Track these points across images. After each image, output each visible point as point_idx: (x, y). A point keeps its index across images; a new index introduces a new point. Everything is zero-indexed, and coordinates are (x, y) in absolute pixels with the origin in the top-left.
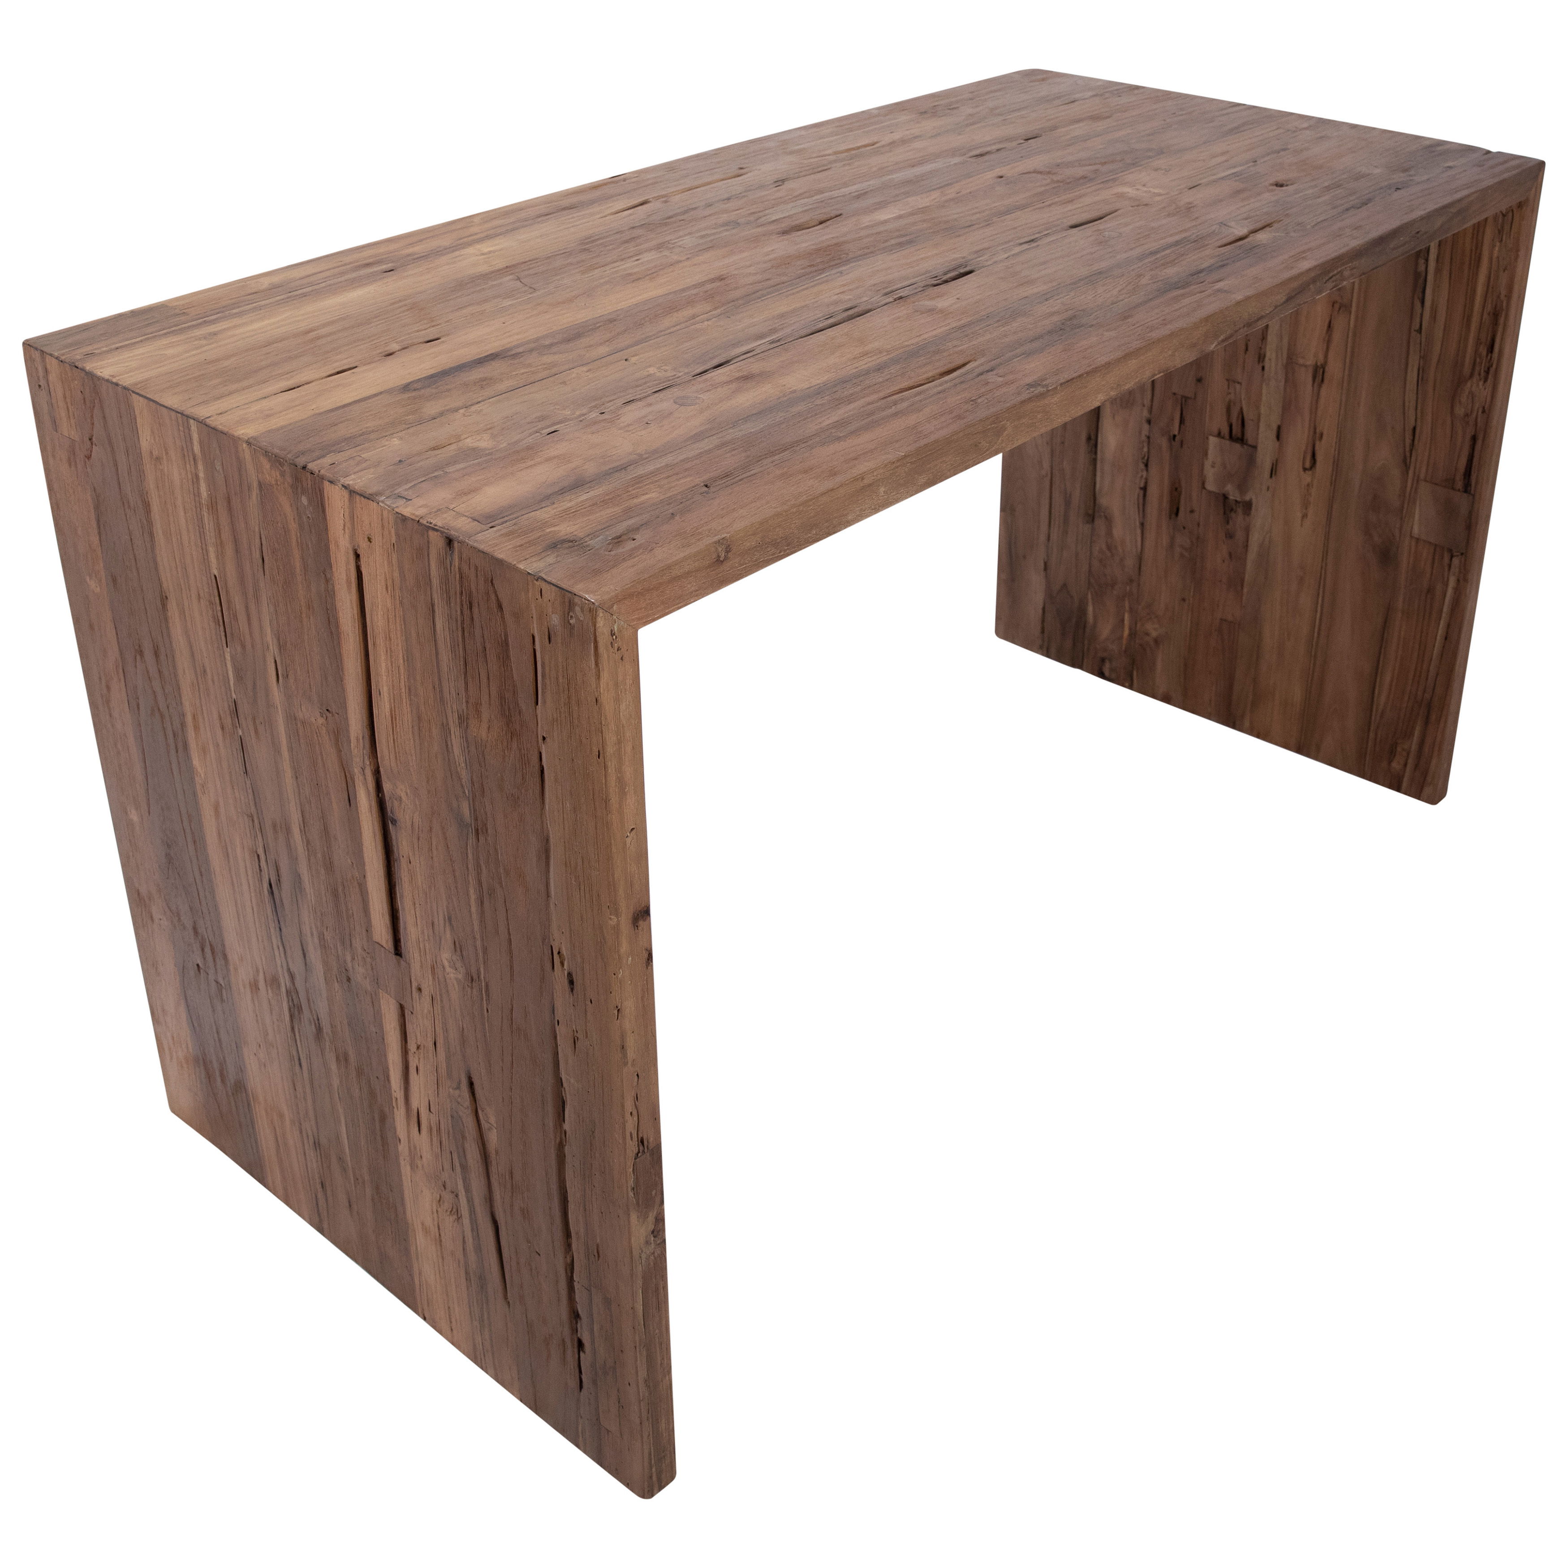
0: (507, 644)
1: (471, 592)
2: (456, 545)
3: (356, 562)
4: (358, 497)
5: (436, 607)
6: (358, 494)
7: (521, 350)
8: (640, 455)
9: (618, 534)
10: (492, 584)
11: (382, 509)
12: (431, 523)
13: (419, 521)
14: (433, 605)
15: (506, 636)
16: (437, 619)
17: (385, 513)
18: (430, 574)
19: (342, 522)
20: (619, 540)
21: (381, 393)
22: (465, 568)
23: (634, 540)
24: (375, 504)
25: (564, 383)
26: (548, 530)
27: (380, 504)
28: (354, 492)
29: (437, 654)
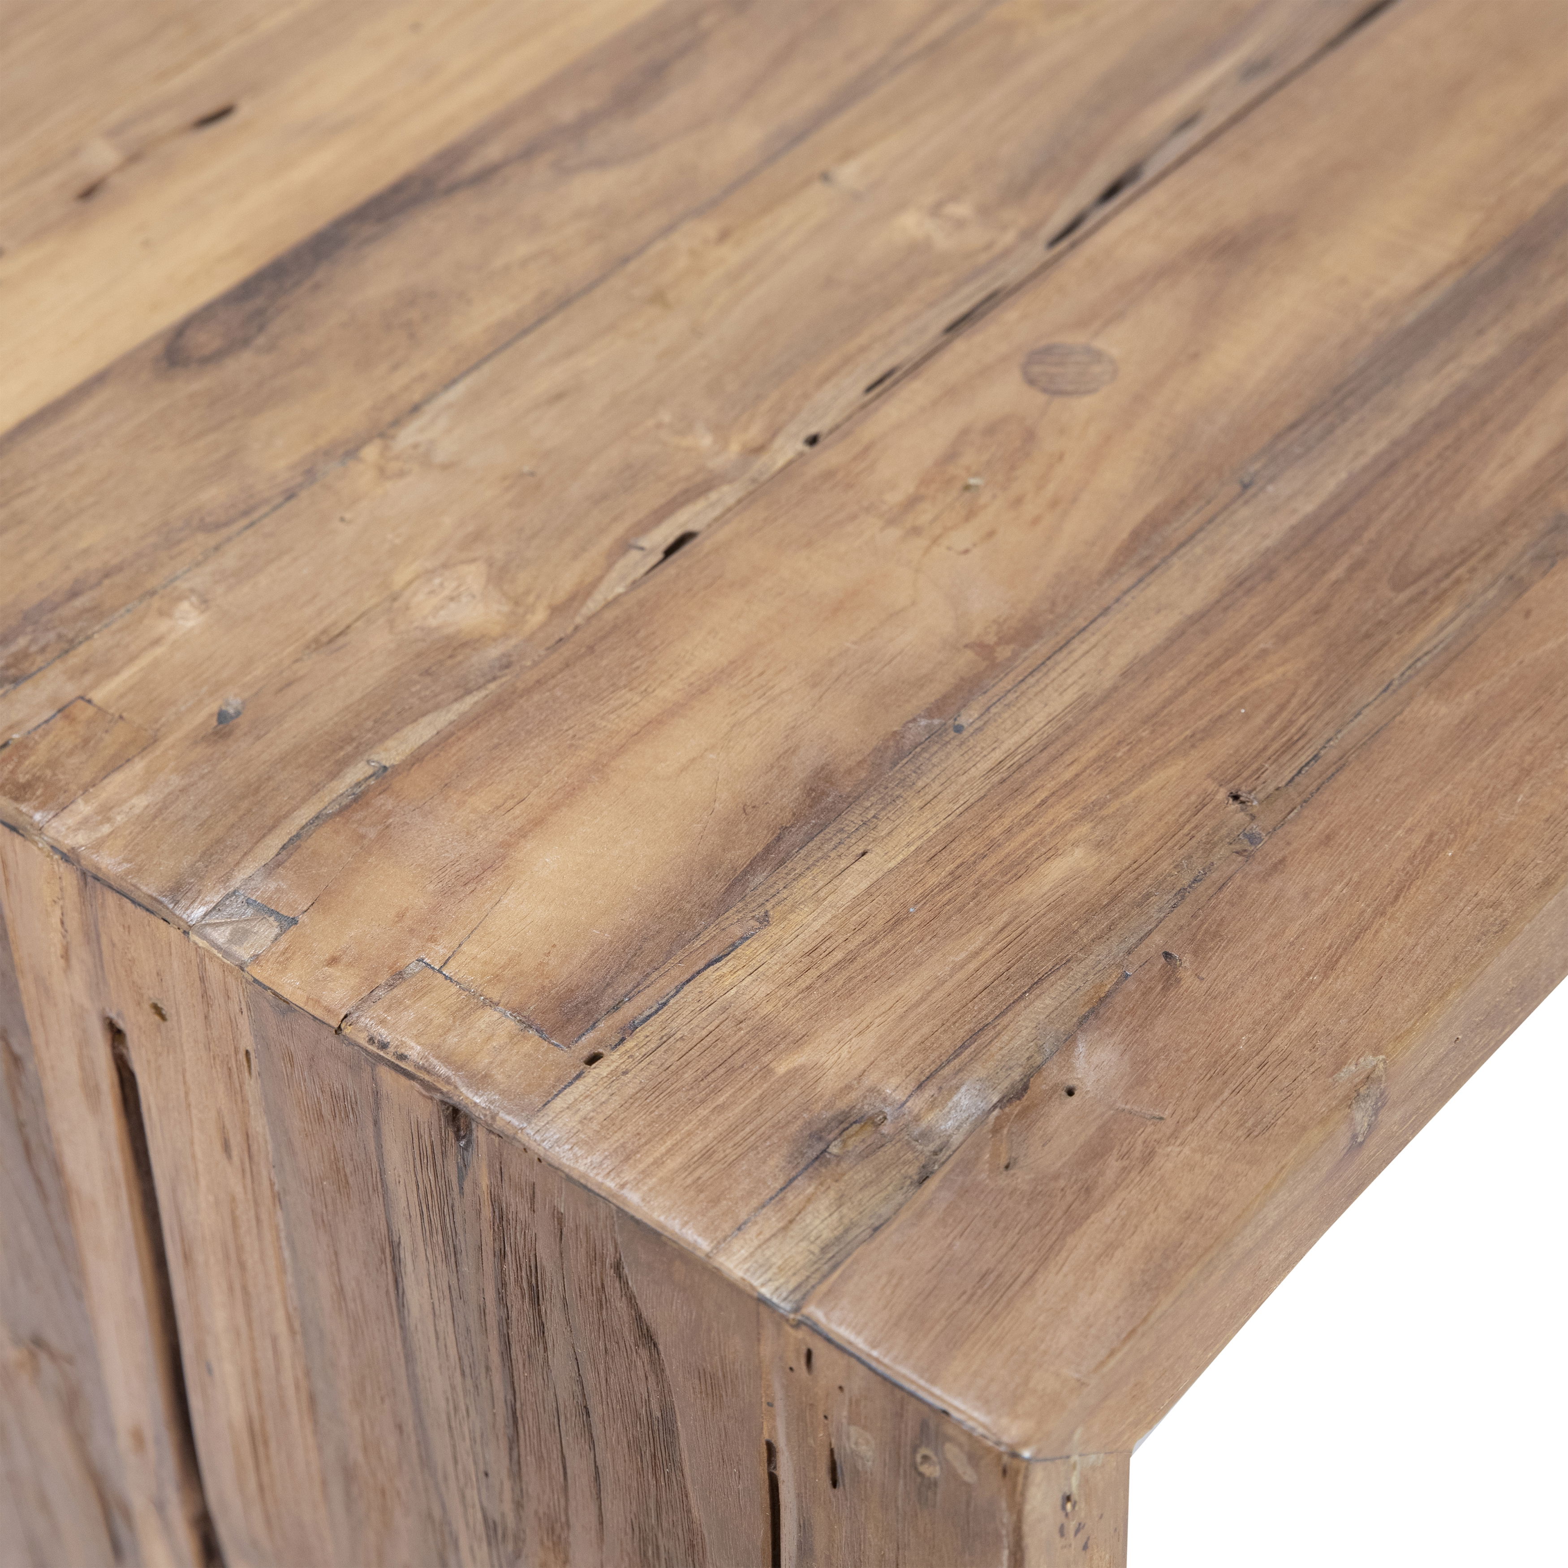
0: (671, 1431)
1: (535, 1269)
2: (479, 1135)
3: (114, 1047)
4: (111, 899)
5: (406, 1254)
6: (111, 887)
7: (494, 152)
8: (983, 649)
9: (1016, 1075)
10: (620, 1276)
11: (202, 956)
12: (384, 1046)
13: (339, 1030)
14: (394, 1246)
15: (668, 1411)
16: (409, 1281)
17: (213, 971)
18: (382, 1172)
19: (56, 937)
20: (1025, 1101)
21: (100, 379)
22: (516, 1205)
23: (1070, 1092)
24: (174, 934)
25: (659, 298)
26: (781, 1069)
27: (194, 937)
28: (96, 878)
29: (409, 1357)
